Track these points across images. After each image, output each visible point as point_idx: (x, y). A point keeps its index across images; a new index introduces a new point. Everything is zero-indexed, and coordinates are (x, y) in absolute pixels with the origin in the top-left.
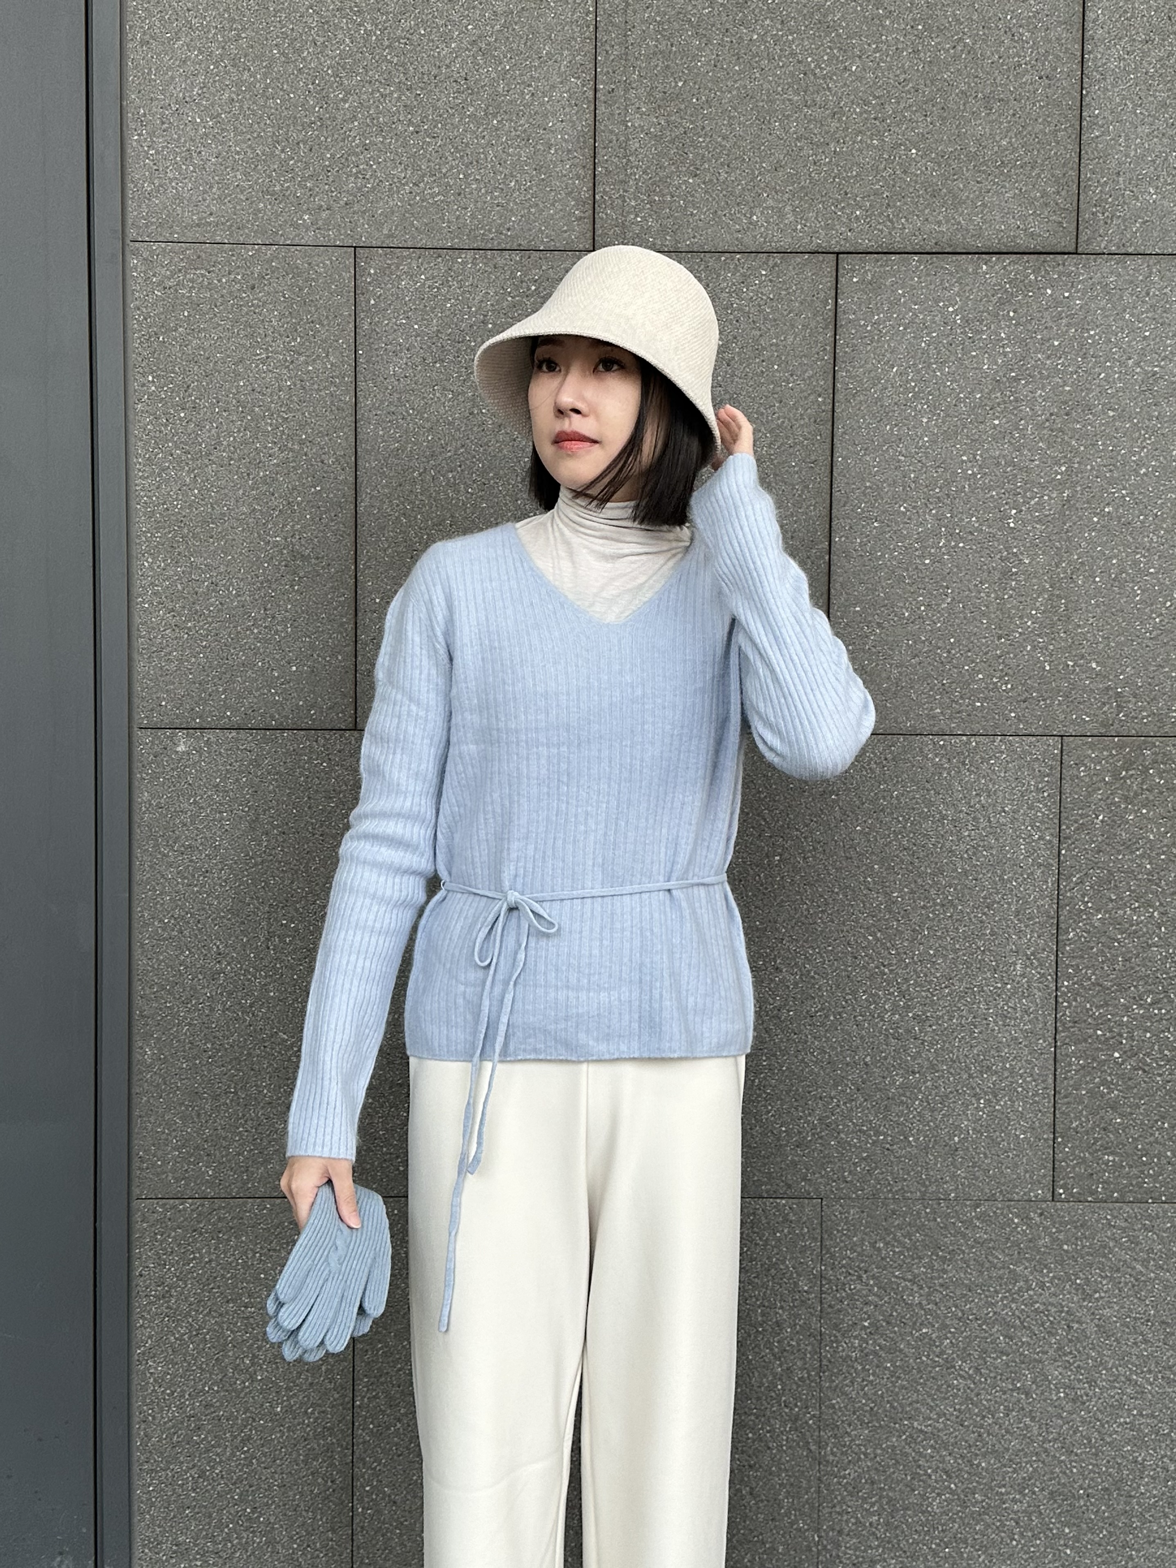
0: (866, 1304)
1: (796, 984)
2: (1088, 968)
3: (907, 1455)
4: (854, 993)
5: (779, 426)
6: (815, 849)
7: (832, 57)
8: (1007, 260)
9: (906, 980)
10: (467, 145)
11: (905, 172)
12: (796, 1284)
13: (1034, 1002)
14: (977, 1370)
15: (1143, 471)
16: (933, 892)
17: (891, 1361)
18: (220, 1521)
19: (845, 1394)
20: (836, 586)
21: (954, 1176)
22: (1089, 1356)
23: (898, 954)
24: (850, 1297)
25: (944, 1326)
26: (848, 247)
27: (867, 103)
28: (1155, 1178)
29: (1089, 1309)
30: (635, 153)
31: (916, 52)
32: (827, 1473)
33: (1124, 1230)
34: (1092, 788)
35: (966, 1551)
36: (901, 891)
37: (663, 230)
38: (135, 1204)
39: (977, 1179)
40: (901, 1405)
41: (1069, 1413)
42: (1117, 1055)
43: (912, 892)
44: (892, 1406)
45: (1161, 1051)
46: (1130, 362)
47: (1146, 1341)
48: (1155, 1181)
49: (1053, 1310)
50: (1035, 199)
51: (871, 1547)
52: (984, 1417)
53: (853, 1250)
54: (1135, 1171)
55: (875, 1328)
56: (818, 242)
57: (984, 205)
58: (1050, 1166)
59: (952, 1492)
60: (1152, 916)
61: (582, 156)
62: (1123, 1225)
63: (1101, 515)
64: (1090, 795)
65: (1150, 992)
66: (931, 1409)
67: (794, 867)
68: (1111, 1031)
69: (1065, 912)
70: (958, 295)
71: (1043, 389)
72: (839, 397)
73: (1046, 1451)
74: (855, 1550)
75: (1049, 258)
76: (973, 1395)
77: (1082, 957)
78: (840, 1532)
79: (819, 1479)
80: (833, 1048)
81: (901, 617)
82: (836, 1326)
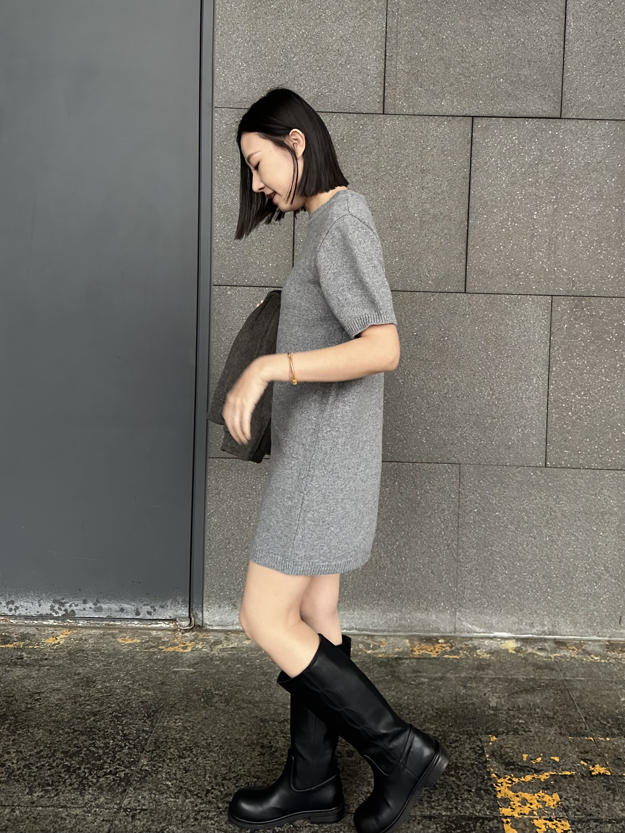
0: (476, 503)
1: (452, 385)
2: (560, 381)
3: (490, 560)
4: (473, 388)
5: (450, 179)
6: (460, 335)
7: (472, 45)
8: (535, 120)
9: (493, 384)
10: (338, 75)
11: (498, 87)
12: (450, 495)
13: (540, 393)
14: (516, 529)
15: (584, 199)
16: (503, 352)
17: (484, 524)
18: (236, 577)
19: (467, 537)
20: (470, 239)
21: (509, 457)
22: (558, 525)
23: (490, 374)
24: (470, 501)
25: (504, 512)
26: (477, 115)
27: (485, 62)
28: (583, 459)
29: (558, 507)
30: (400, 79)
31: (503, 43)
32: (460, 566)
33: (572, 478)
34: (563, 315)
35: (511, 596)
36: (491, 351)
37: (409, 107)
38: (208, 459)
39: (517, 458)
40: (488, 541)
41: (551, 546)
42: (570, 413)
43: (496, 352)
44: (485, 542)
45: (586, 413)
46: (580, 159)
47: (579, 520)
48: (584, 460)
49: (545, 507)
50: (546, 98)
51: (476, 594)
52: (518, 547)
53: (471, 483)
54: (576, 457)
55: (479, 513)
56: (465, 113)
57: (527, 100)
58: (544, 454)
59: (506, 574)
60: (584, 363)
61: (381, 80)
62: (572, 476)
63: (569, 214)
64: (562, 317)
65: (583, 390)
66: (499, 543)
67: (453, 342)
68: (568, 405)
69: (552, 361)
70: (517, 133)
71: (547, 168)
72: (472, 169)
73: (541, 560)
74: (470, 594)
75: (550, 120)
76: (514, 538)
77: (558, 377)
78: (465, 588)
79: (457, 568)
80: (465, 408)
81: (494, 250)
82: (464, 511)
